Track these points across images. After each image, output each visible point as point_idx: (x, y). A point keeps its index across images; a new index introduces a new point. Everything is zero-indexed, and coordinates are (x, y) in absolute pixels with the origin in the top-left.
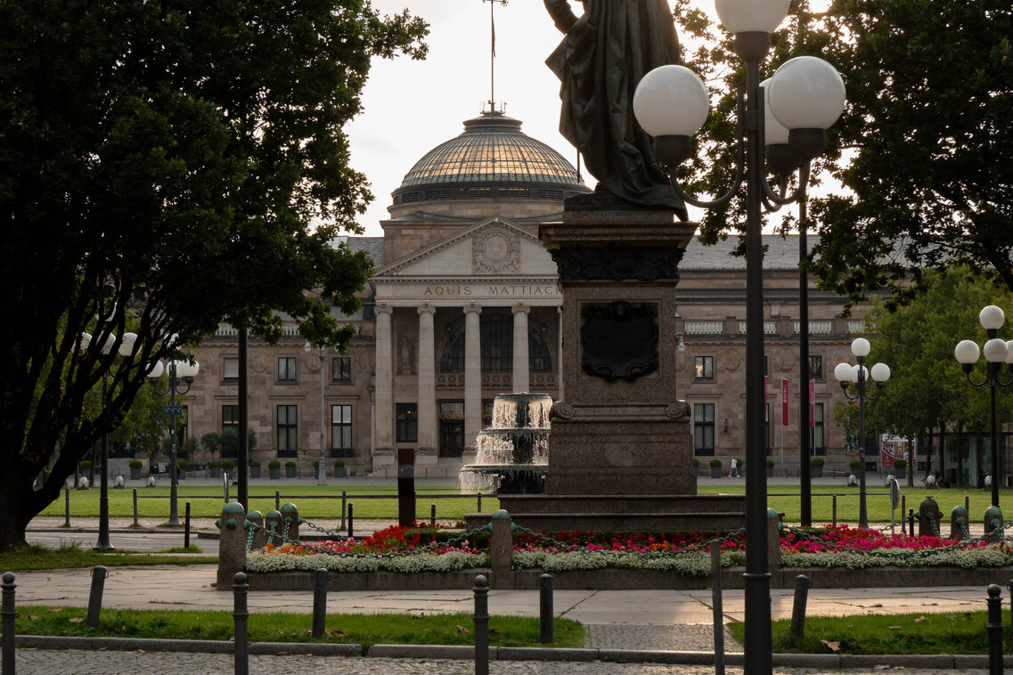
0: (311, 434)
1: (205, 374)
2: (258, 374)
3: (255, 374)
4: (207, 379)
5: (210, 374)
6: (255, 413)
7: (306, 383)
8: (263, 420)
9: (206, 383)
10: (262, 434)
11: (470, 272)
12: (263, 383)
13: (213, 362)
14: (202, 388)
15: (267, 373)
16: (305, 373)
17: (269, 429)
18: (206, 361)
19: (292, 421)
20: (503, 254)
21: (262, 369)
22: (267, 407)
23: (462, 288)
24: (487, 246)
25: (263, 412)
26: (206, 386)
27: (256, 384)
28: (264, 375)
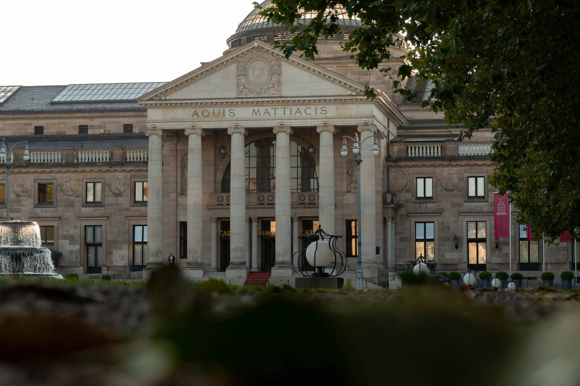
0: (114, 252)
1: (22, 198)
2: (68, 197)
3: (65, 197)
4: (23, 202)
5: (26, 197)
6: (65, 233)
7: (110, 205)
8: (72, 239)
9: (21, 205)
10: (71, 252)
11: (234, 95)
12: (72, 205)
13: (28, 187)
14: (19, 211)
15: (76, 197)
16: (109, 196)
17: (77, 247)
18: (22, 186)
19: (98, 240)
20: (265, 78)
21: (72, 193)
22: (75, 227)
23: (227, 110)
24: (250, 71)
25: (72, 232)
26: (23, 208)
27: (66, 206)
28: (73, 198)
